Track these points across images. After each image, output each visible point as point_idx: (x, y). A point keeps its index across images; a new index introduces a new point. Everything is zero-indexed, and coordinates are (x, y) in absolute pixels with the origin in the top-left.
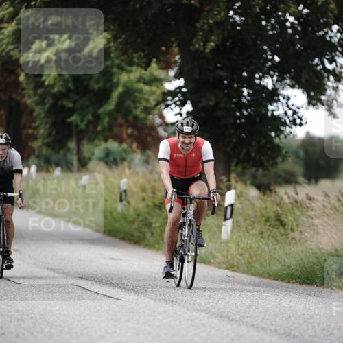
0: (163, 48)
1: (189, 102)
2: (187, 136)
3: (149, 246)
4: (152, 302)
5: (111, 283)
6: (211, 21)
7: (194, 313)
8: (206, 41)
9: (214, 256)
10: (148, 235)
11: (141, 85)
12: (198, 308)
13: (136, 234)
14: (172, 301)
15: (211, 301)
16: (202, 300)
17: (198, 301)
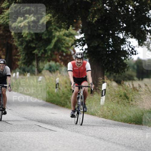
0: (75, 21)
1: (86, 44)
2: (79, 59)
3: (68, 108)
4: (70, 132)
5: (52, 124)
6: (95, 8)
7: (88, 137)
8: (93, 18)
9: (97, 112)
10: (68, 103)
11: (65, 37)
12: (90, 135)
13: (63, 102)
14: (79, 132)
15: (96, 132)
16: (92, 131)
17: (90, 132)
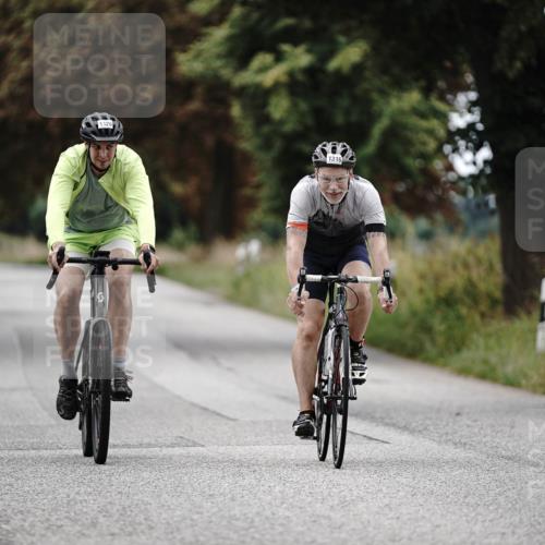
0: (448, 64)
1: (486, 143)
3: (429, 361)
4: (435, 445)
5: (372, 418)
8: (512, 58)
9: (525, 376)
10: (428, 345)
11: (415, 121)
12: (504, 453)
13: (410, 344)
14: (465, 444)
15: (521, 443)
16: (509, 442)
17: (503, 443)
